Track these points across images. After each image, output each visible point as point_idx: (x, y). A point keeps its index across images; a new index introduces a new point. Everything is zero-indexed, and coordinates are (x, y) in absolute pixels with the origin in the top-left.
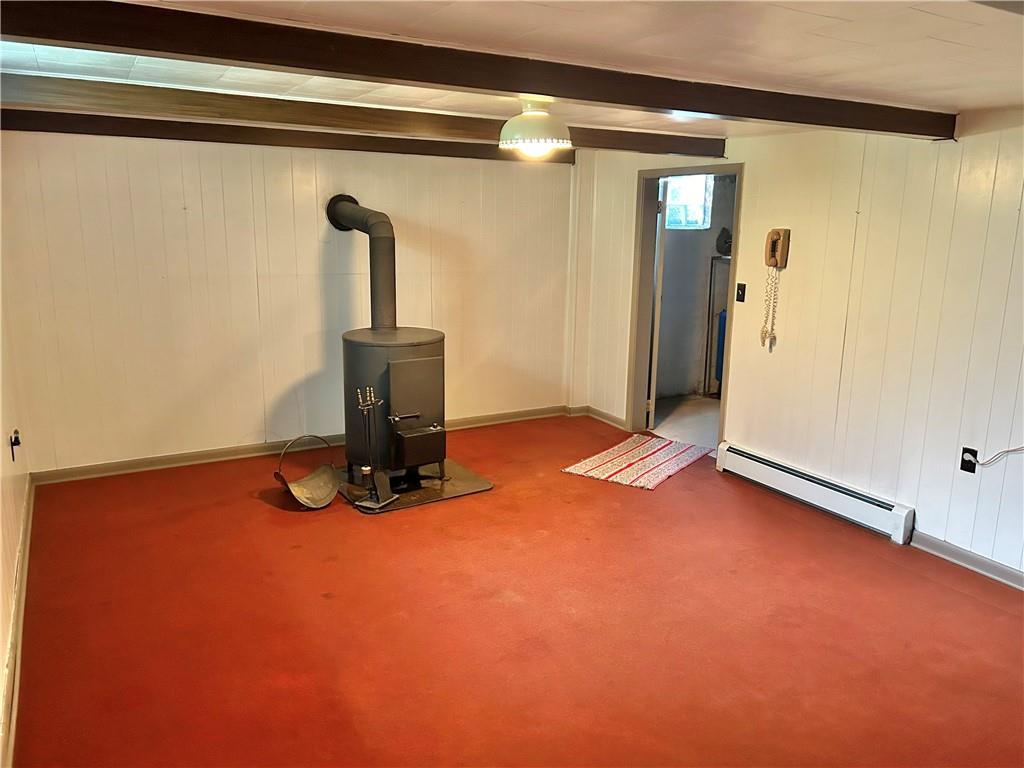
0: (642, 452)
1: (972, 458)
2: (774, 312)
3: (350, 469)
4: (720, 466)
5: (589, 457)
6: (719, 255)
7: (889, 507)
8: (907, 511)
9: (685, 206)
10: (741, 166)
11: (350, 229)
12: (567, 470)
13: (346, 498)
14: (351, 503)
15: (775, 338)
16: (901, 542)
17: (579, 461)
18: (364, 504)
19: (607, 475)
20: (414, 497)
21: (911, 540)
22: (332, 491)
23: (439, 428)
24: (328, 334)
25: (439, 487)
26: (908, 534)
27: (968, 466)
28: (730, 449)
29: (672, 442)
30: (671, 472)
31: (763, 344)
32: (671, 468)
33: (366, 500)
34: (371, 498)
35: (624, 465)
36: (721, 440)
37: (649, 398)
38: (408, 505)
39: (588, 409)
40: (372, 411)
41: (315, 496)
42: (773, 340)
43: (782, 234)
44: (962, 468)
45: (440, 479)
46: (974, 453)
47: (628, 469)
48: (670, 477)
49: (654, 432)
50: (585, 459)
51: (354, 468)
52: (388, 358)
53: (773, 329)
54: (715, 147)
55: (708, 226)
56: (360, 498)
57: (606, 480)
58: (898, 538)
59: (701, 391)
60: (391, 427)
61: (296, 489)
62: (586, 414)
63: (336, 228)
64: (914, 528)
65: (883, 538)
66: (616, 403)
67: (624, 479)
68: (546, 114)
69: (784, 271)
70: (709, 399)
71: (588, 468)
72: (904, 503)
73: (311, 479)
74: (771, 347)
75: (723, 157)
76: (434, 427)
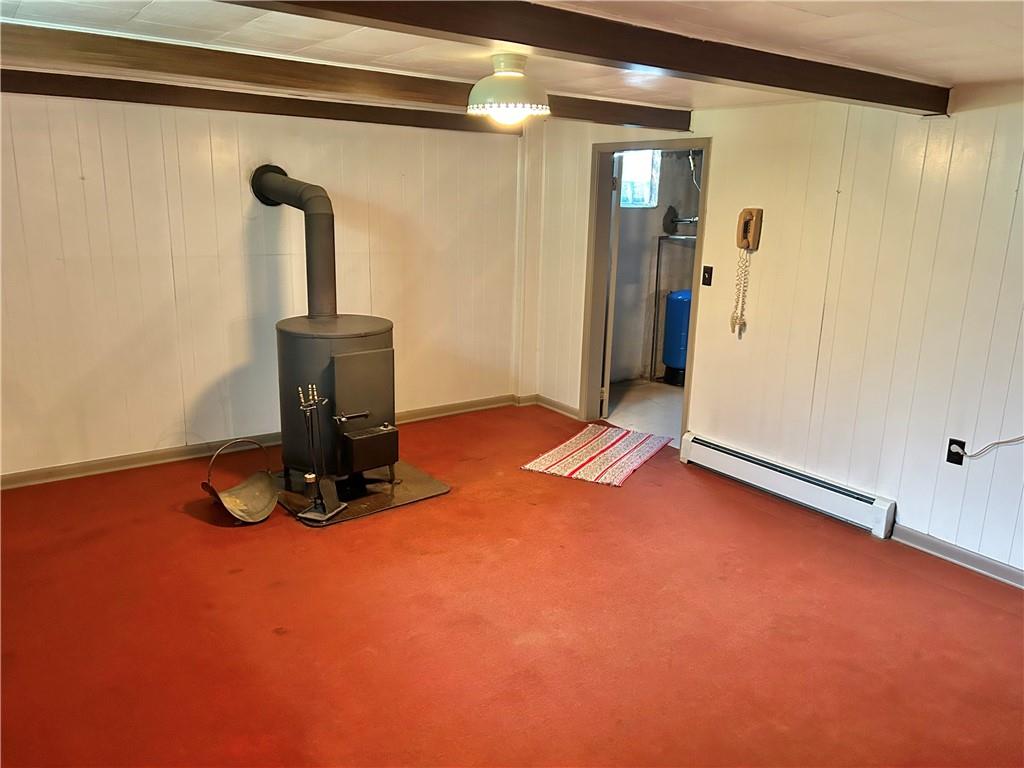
0: (599, 444)
1: (960, 451)
2: (744, 296)
3: (287, 475)
4: (684, 457)
5: (547, 451)
6: (665, 235)
7: (870, 501)
8: (889, 505)
9: (632, 184)
10: (709, 140)
11: (279, 204)
12: (528, 467)
13: (287, 509)
14: (293, 514)
15: (744, 324)
16: (882, 536)
17: (537, 456)
18: (309, 515)
19: (570, 471)
20: (363, 504)
21: (892, 534)
22: (270, 502)
23: (390, 427)
24: (255, 323)
25: (389, 492)
26: (889, 528)
27: (955, 458)
28: (696, 440)
29: (628, 432)
30: (635, 465)
31: (733, 331)
32: (634, 461)
33: (309, 511)
34: (315, 507)
35: (585, 460)
36: (684, 430)
37: (603, 386)
38: (357, 515)
39: (537, 398)
40: (315, 413)
41: (251, 509)
42: (743, 326)
43: (754, 214)
44: (948, 461)
45: (391, 482)
46: (962, 445)
47: (590, 464)
48: (635, 471)
49: (609, 421)
50: (543, 453)
51: (291, 471)
52: (331, 351)
53: (742, 315)
54: (680, 119)
55: (655, 205)
56: (302, 509)
57: (569, 477)
58: (880, 532)
59: (647, 375)
60: (337, 429)
61: (227, 499)
62: (535, 403)
63: (263, 202)
64: (894, 522)
65: (864, 533)
66: (569, 392)
67: (588, 474)
68: (522, 75)
69: (755, 253)
70: (655, 384)
71: (548, 464)
72: (884, 496)
73: (244, 487)
74: (740, 334)
75: (688, 130)
76: (385, 426)
